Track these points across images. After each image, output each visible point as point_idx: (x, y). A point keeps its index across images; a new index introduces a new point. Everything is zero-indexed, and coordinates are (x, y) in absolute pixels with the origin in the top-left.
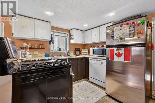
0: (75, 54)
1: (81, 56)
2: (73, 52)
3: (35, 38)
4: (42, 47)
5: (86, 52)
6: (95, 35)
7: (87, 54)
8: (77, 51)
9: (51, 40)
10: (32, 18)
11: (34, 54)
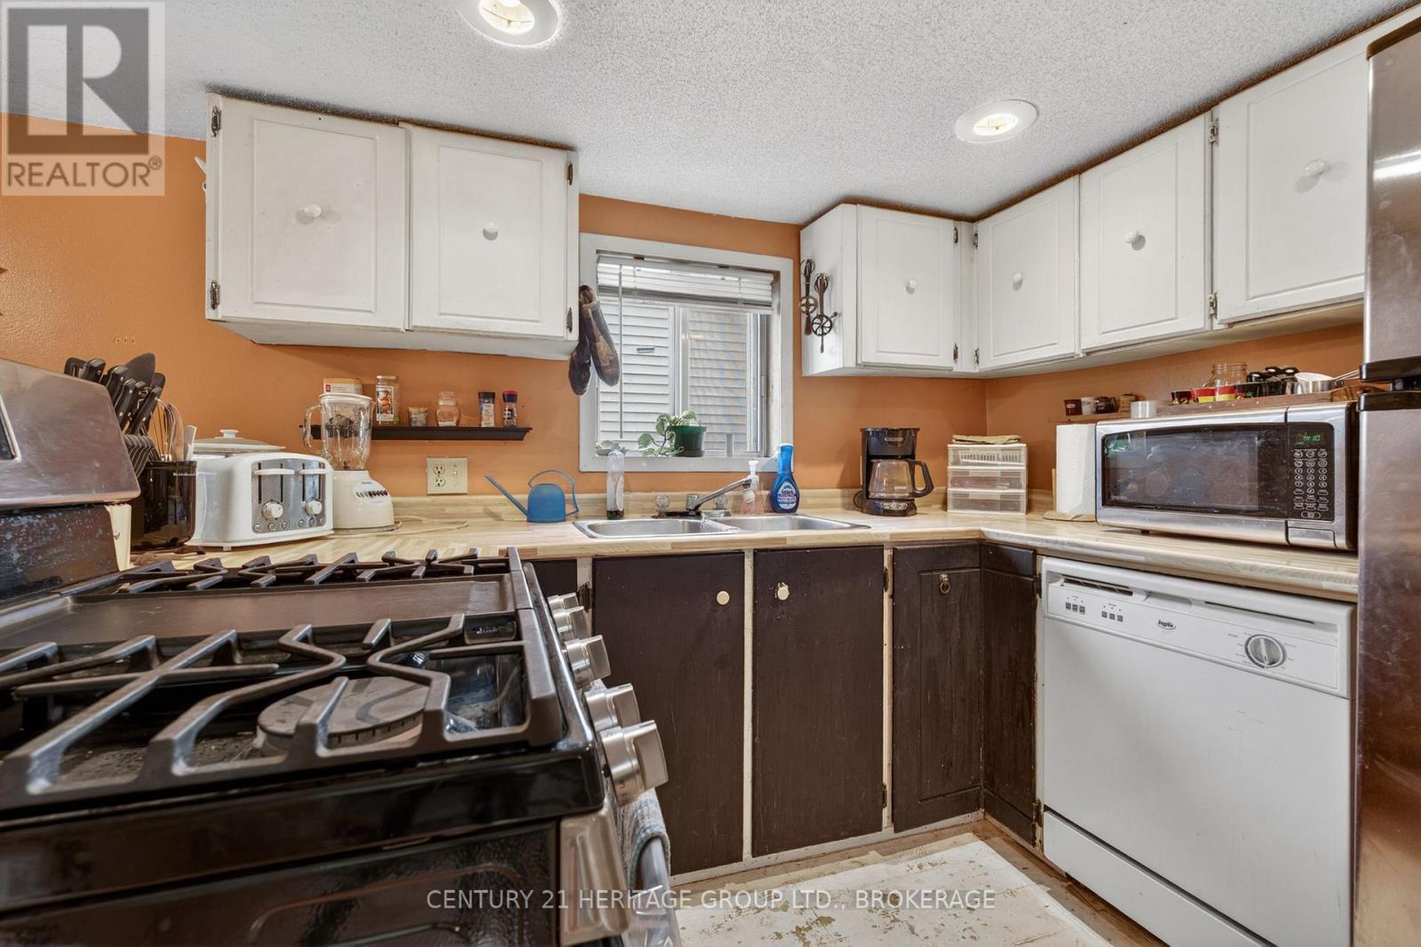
0: (865, 501)
1: (927, 525)
2: (835, 472)
3: (418, 321)
4: (498, 414)
5: (998, 468)
6: (1139, 242)
7: (1007, 504)
8: (879, 465)
9: (574, 336)
10: (393, 121)
11: (432, 489)
